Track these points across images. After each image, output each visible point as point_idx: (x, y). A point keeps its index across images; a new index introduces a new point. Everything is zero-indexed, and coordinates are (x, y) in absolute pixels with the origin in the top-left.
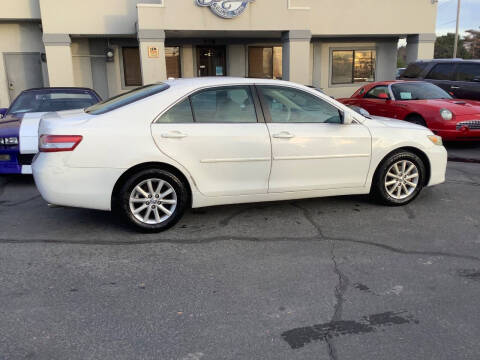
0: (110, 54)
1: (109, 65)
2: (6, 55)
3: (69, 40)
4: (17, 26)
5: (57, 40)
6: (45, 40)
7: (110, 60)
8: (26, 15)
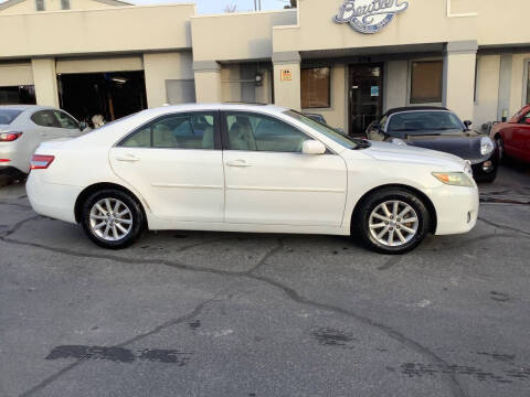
0: (258, 78)
1: (258, 89)
2: (168, 82)
3: (216, 66)
4: (177, 55)
5: (205, 67)
6: (194, 68)
7: (259, 84)
8: (182, 45)
